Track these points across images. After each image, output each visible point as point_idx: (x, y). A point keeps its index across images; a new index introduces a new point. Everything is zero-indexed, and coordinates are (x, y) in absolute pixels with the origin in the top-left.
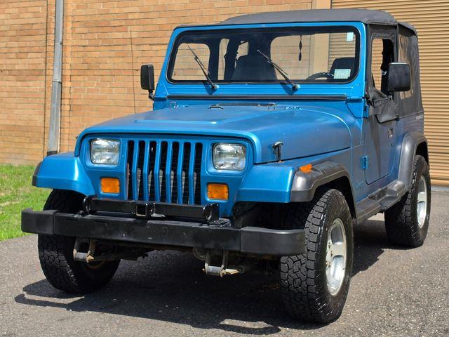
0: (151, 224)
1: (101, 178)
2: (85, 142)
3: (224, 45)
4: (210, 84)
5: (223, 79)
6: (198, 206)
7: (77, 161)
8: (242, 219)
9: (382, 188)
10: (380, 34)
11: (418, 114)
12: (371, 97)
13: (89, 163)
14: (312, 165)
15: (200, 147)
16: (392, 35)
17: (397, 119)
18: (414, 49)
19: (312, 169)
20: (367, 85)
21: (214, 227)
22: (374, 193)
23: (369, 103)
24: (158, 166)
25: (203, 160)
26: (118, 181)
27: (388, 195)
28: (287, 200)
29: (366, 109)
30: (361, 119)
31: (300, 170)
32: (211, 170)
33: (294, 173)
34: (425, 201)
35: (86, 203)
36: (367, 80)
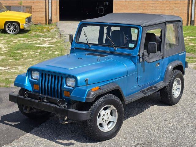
0: (44, 104)
1: (34, 84)
2: (30, 71)
7: (27, 78)
9: (151, 86)
10: (152, 28)
11: (180, 53)
12: (141, 55)
13: (30, 79)
14: (99, 87)
15: (62, 78)
16: (162, 26)
17: (163, 59)
18: (180, 28)
19: (99, 88)
20: (139, 51)
21: (61, 108)
22: (144, 89)
23: (140, 57)
24: (50, 83)
25: (63, 83)
26: (38, 86)
27: (154, 88)
28: (84, 101)
29: (138, 59)
30: (135, 63)
31: (91, 90)
32: (65, 86)
33: (88, 91)
34: (180, 88)
35: (26, 94)
36: (140, 49)
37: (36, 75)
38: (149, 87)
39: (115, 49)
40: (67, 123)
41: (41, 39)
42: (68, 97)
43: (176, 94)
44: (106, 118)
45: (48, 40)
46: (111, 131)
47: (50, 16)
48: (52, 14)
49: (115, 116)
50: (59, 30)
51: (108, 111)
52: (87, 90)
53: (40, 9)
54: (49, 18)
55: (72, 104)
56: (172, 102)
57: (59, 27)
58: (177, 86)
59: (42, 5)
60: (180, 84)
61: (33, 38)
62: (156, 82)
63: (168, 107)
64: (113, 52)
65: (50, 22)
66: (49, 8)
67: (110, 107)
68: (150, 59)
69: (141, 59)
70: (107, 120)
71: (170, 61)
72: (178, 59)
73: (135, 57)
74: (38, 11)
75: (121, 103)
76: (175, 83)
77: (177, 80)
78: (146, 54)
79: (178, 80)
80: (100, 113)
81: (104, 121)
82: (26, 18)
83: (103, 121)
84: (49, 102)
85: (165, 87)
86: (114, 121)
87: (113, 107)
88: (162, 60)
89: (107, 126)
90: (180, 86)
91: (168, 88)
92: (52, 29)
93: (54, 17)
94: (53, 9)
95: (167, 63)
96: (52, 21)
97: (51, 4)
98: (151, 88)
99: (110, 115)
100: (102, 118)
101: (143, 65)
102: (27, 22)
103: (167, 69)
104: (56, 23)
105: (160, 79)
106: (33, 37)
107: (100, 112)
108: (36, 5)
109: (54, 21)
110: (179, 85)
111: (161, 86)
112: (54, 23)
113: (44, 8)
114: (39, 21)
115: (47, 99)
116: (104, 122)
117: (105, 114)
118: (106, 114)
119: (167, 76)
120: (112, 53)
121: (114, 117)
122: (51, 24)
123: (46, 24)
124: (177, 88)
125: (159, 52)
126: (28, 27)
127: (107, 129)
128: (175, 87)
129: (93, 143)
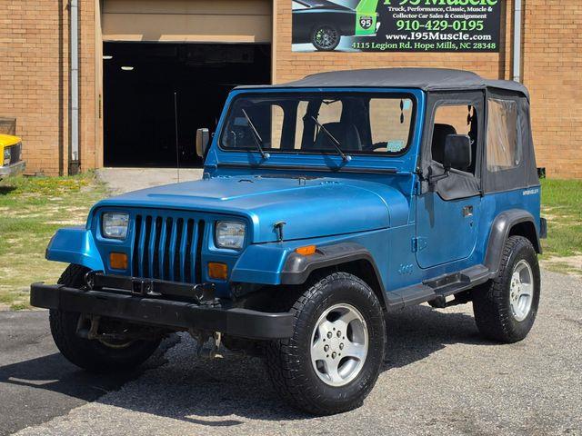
0: (145, 302)
1: (110, 253)
2: (99, 213)
3: (302, 108)
4: (260, 152)
5: (279, 147)
6: (188, 284)
7: (88, 235)
8: (245, 301)
9: (451, 274)
10: (451, 101)
11: (526, 189)
12: (425, 172)
13: (99, 237)
14: (317, 246)
15: (202, 224)
16: (476, 99)
17: (481, 196)
18: (523, 114)
19: (316, 251)
20: (420, 159)
21: (204, 307)
22: (433, 279)
23: (422, 179)
24: (163, 243)
25: (205, 238)
26: (125, 257)
27: (459, 281)
28: (277, 283)
29: (416, 186)
30: (407, 196)
31: (295, 251)
32: (212, 248)
33: (288, 254)
34: (531, 293)
35: (88, 278)
36: (420, 154)
37: (117, 227)
38: (445, 275)
39: (344, 159)
40: (220, 356)
41: (56, 209)
42: (223, 278)
43: (520, 309)
44: (334, 343)
45: (77, 211)
46: (350, 384)
47: (75, 148)
48: (82, 143)
49: (361, 342)
50: (106, 186)
51: (341, 325)
52: (285, 252)
53: (43, 129)
54: (70, 157)
55: (234, 300)
56: (511, 333)
57: (105, 181)
58: (520, 285)
59: (48, 116)
60: (528, 282)
61: (27, 206)
62: (464, 265)
63: (497, 347)
64: (339, 168)
65: (75, 167)
66: (70, 125)
67: (347, 311)
68: (448, 189)
69: (425, 184)
70: (338, 351)
71: (501, 208)
72: (520, 206)
73: (407, 177)
74: (37, 134)
75: (376, 301)
76: (516, 275)
77: (519, 269)
78: (436, 171)
79: (522, 267)
80: (318, 329)
81: (330, 353)
82: (6, 148)
83: (326, 354)
84: (164, 297)
85: (490, 281)
86: (358, 357)
87: (354, 313)
88: (478, 198)
89: (339, 371)
90: (529, 289)
91: (498, 286)
92: (83, 184)
93: (87, 152)
94: (84, 128)
95: (492, 211)
96: (80, 164)
97: (79, 113)
98: (452, 278)
99: (346, 337)
100: (323, 344)
101: (430, 205)
102: (8, 161)
103: (494, 230)
104: (93, 172)
105: (475, 258)
106: (29, 203)
107: (317, 324)
108: (29, 115)
109: (85, 166)
110: (526, 285)
111: (479, 275)
112: (86, 171)
113: (57, 124)
114: (39, 166)
115: (157, 287)
116: (330, 355)
117: (332, 331)
118: (334, 333)
119: (495, 252)
120: (334, 172)
121: (356, 344)
122: (76, 173)
123: (61, 174)
124: (521, 293)
125: (471, 174)
126: (12, 175)
127: (337, 378)
128: (516, 287)
129: (300, 419)
